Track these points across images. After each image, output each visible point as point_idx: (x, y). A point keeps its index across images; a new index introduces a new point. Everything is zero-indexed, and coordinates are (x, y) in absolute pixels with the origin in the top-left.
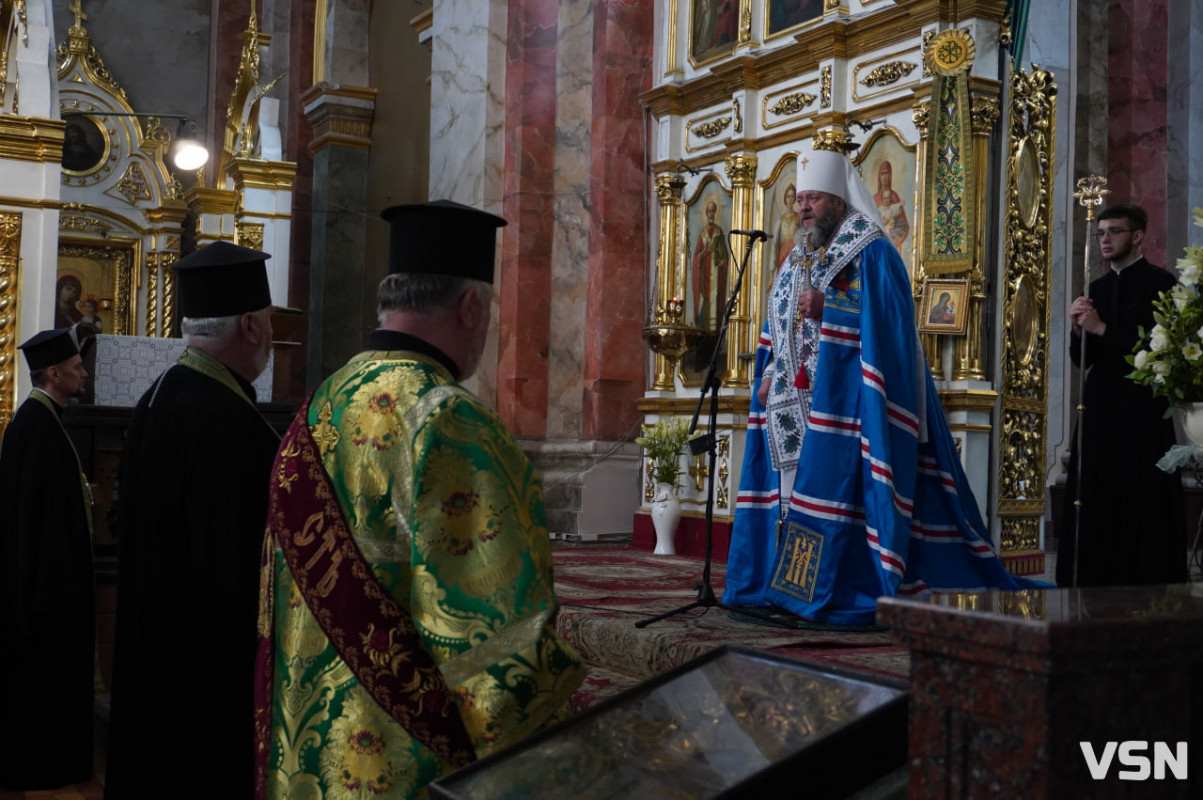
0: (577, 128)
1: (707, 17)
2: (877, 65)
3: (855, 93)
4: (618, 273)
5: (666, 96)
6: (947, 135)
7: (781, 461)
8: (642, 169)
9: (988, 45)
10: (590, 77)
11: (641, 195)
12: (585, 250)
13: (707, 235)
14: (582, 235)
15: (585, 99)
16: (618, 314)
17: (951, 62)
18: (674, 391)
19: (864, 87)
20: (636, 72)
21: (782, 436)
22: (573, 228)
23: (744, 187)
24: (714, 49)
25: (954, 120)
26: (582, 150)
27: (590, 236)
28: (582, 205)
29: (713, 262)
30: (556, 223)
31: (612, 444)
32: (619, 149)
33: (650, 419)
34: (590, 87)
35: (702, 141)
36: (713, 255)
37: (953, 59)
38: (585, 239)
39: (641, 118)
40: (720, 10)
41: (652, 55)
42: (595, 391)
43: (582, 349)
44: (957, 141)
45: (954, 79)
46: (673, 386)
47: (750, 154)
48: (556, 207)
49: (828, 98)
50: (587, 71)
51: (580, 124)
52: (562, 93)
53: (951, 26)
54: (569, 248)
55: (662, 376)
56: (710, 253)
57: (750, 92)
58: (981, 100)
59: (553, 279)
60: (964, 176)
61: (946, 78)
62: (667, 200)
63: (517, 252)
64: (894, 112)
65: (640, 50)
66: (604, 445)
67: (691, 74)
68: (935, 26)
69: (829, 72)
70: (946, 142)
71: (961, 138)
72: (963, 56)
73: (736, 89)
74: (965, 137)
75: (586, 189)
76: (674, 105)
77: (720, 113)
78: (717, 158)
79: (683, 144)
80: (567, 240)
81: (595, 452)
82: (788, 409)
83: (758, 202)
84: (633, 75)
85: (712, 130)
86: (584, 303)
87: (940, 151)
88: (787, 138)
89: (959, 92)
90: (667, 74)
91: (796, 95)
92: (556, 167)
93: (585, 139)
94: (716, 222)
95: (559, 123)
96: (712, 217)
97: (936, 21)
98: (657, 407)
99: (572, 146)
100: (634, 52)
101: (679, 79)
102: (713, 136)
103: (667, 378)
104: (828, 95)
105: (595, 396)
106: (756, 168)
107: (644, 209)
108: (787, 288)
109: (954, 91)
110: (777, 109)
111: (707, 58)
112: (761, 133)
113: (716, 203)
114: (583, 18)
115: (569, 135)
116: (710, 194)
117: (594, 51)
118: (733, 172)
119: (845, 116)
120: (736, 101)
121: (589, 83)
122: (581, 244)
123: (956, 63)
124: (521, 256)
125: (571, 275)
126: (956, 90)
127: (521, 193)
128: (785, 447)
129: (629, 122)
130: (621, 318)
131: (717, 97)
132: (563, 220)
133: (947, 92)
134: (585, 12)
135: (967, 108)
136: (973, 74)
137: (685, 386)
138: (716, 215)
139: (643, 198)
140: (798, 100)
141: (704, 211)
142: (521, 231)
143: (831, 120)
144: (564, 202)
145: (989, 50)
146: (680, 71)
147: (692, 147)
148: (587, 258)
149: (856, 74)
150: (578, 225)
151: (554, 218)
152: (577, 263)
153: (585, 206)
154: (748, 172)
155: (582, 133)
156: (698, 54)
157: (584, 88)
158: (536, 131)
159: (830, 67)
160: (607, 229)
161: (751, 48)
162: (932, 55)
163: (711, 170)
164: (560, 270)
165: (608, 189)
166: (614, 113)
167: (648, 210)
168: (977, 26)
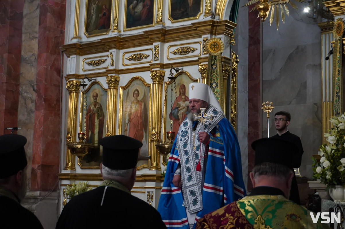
0: (31, 57)
1: (94, 17)
2: (179, 47)
3: (168, 56)
4: (49, 119)
5: (75, 47)
6: (213, 77)
7: (191, 209)
8: (60, 76)
9: (227, 45)
10: (37, 35)
11: (59, 87)
12: (33, 108)
13: (93, 106)
14: (32, 102)
15: (35, 44)
16: (49, 137)
17: (215, 50)
18: (75, 170)
19: (173, 55)
20: (58, 35)
21: (191, 199)
22: (28, 99)
23: (114, 88)
24: (97, 31)
25: (215, 72)
26: (33, 66)
27: (36, 102)
28: (32, 89)
29: (96, 118)
30: (20, 96)
31: (47, 193)
32: (51, 67)
33: (65, 182)
34: (37, 40)
35: (91, 67)
36: (96, 114)
37: (216, 49)
38: (33, 104)
39: (60, 55)
40: (101, 15)
41: (65, 29)
42: (39, 169)
43: (31, 151)
44: (217, 80)
45: (216, 56)
46: (75, 168)
47: (117, 75)
48: (20, 89)
49: (157, 57)
50: (36, 32)
51: (32, 55)
52: (24, 40)
53: (213, 37)
54: (26, 108)
55: (70, 164)
56: (94, 114)
57: (118, 50)
58: (226, 65)
59: (18, 120)
60: (220, 93)
61: (213, 56)
62: (74, 90)
63: (4, 108)
64: (187, 66)
65: (60, 26)
66: (43, 193)
67: (85, 39)
68: (208, 36)
69: (158, 47)
70: (213, 80)
71: (219, 79)
72: (219, 48)
73: (111, 48)
74: (220, 79)
75: (34, 83)
76: (78, 51)
77: (100, 57)
78: (99, 75)
79: (81, 67)
80: (25, 104)
81: (40, 196)
82: (193, 188)
83: (120, 95)
84: (57, 36)
85: (96, 63)
86: (32, 132)
87: (211, 83)
88: (135, 71)
89: (218, 62)
90: (74, 38)
91: (140, 54)
92: (21, 72)
93: (34, 61)
94: (98, 101)
95: (23, 53)
96: (96, 99)
97: (208, 34)
98: (69, 177)
99: (28, 64)
100: (58, 27)
101: (80, 41)
102: (97, 66)
103: (72, 165)
104: (158, 56)
105: (39, 172)
106: (119, 81)
107: (60, 92)
108: (186, 137)
109: (215, 61)
110: (130, 58)
111: (94, 34)
112: (121, 67)
113: (98, 93)
114: (35, 10)
115: (27, 59)
116: (95, 90)
117: (40, 24)
118: (109, 82)
119: (164, 65)
120: (111, 54)
121: (36, 38)
122: (32, 106)
123: (217, 51)
124: (5, 110)
125: (26, 119)
126: (217, 61)
127: (6, 83)
128: (193, 203)
129: (55, 56)
130: (50, 138)
131: (99, 50)
132: (23, 95)
133: (213, 61)
134: (36, 8)
135: (221, 68)
136: (222, 55)
137: (81, 168)
138: (98, 98)
139: (60, 88)
140: (141, 56)
141: (92, 96)
142: (6, 99)
143: (159, 66)
144: (24, 87)
145: (227, 47)
146: (80, 38)
147: (86, 69)
148: (34, 112)
149: (168, 49)
150: (30, 98)
151: (19, 94)
152: (30, 114)
153: (34, 90)
154: (116, 82)
155: (33, 58)
156: (89, 31)
157: (35, 39)
158: (13, 56)
159: (158, 45)
160: (46, 100)
161: (118, 33)
162: (208, 46)
163: (96, 80)
164: (22, 116)
165: (46, 83)
166: (49, 52)
167: (62, 93)
168: (224, 38)
